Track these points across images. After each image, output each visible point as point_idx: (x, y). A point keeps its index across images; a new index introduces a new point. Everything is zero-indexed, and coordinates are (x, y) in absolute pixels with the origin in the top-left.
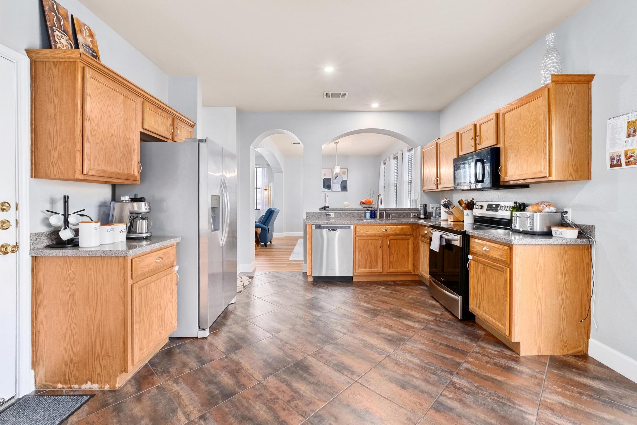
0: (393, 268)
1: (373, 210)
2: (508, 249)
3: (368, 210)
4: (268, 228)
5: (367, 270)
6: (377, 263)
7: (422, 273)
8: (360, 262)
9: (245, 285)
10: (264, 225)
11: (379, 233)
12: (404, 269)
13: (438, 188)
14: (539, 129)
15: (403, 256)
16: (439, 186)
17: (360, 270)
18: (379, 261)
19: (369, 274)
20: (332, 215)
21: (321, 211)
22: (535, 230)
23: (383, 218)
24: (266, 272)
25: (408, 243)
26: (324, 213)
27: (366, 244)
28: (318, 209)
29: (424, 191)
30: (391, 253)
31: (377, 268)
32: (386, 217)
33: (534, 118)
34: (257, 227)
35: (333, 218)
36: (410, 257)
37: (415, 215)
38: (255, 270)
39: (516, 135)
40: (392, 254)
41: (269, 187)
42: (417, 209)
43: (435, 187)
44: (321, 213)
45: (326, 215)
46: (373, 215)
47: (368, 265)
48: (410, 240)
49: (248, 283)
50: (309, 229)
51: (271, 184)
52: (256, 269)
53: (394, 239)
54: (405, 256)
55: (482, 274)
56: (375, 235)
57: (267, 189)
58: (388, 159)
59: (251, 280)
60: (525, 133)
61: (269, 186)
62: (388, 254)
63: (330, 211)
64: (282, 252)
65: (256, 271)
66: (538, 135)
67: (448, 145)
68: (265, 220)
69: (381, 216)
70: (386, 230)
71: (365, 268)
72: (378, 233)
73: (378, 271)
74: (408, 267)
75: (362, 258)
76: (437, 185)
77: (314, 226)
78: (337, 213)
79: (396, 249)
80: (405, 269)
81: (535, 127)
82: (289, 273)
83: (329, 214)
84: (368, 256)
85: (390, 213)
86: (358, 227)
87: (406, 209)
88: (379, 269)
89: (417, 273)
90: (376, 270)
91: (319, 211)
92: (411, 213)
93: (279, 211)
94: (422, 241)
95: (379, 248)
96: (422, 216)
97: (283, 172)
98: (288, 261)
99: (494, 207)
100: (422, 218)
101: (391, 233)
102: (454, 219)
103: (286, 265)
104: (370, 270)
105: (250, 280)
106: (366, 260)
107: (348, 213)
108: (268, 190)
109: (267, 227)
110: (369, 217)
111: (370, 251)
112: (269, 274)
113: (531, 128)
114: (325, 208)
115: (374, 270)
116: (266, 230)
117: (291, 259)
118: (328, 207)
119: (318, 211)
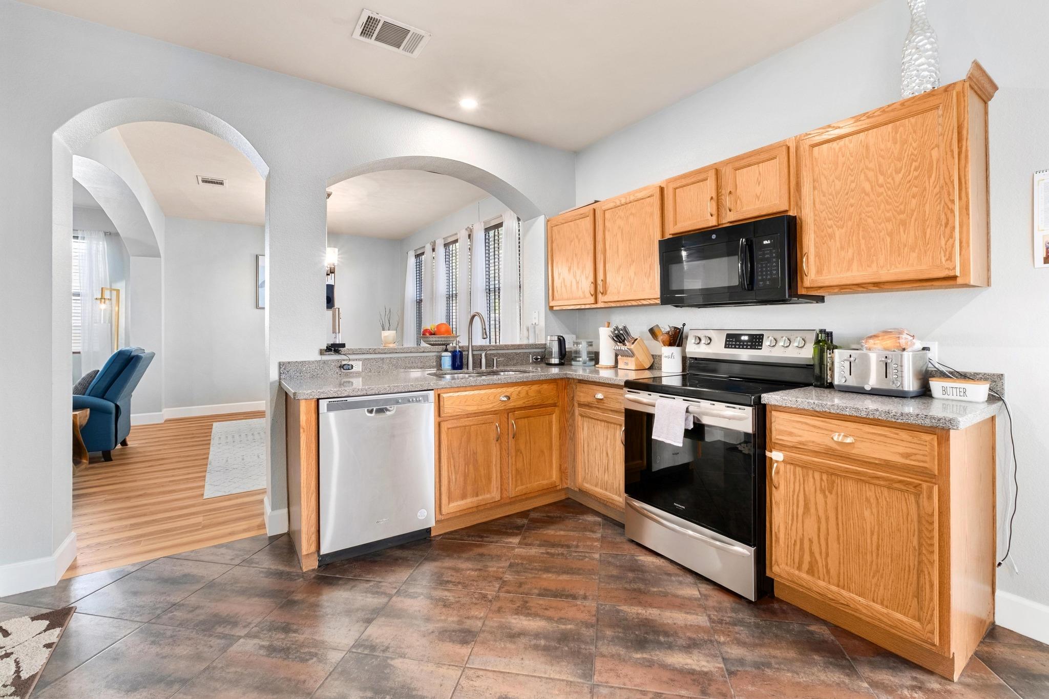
0: (522, 485)
1: (458, 349)
2: (932, 439)
3: (446, 350)
4: (117, 407)
5: (469, 502)
6: (489, 479)
7: (586, 485)
8: (452, 485)
9: (24, 675)
10: (102, 397)
11: (493, 407)
12: (543, 482)
13: (596, 302)
14: (930, 177)
15: (542, 452)
16: (600, 298)
17: (452, 505)
18: (495, 475)
19: (471, 511)
20: (358, 367)
21: (326, 358)
22: (906, 389)
23: (481, 368)
24: (126, 564)
25: (550, 423)
26: (333, 361)
27: (465, 436)
28: (317, 352)
29: (551, 308)
30: (518, 451)
31: (489, 492)
32: (487, 366)
33: (912, 154)
34: (77, 406)
35: (358, 374)
36: (554, 453)
37: (537, 359)
38: (73, 567)
39: (852, 191)
40: (521, 453)
41: (114, 293)
42: (544, 346)
43: (592, 300)
44: (324, 362)
45: (342, 367)
46: (458, 362)
47: (469, 488)
48: (554, 415)
49: (47, 652)
50: (307, 413)
51: (121, 285)
52: (80, 562)
53: (524, 418)
54: (545, 451)
55: (820, 496)
56: (484, 413)
57: (107, 295)
58: (428, 248)
59: (57, 631)
60: (881, 186)
61: (111, 290)
62: (513, 452)
63: (351, 357)
64: (170, 473)
65: (81, 571)
66: (925, 189)
67: (631, 214)
68: (104, 384)
69: (477, 363)
70: (509, 398)
71: (464, 497)
72: (491, 406)
73: (493, 498)
74: (551, 477)
75: (456, 473)
76: (595, 295)
77: (323, 404)
78: (369, 359)
79: (528, 438)
80: (545, 482)
81: (916, 174)
82: (223, 550)
83: (350, 363)
84: (471, 466)
85: (495, 355)
86: (445, 395)
87: (521, 345)
88: (494, 494)
89: (566, 486)
90: (488, 496)
91: (319, 358)
92: (530, 353)
93: (152, 356)
94: (582, 416)
95: (494, 442)
96: (555, 361)
97: (162, 255)
98: (200, 500)
99: (744, 341)
100: (555, 365)
101: (519, 403)
102: (636, 365)
103: (200, 519)
104: (475, 499)
105: (54, 635)
106: (466, 476)
107: (398, 358)
108: (110, 299)
109: (112, 405)
110: (450, 367)
111: (475, 453)
112: (139, 574)
113: (901, 175)
114: (335, 348)
115: (485, 497)
116: (111, 413)
117: (209, 492)
118: (343, 345)
119: (315, 356)
